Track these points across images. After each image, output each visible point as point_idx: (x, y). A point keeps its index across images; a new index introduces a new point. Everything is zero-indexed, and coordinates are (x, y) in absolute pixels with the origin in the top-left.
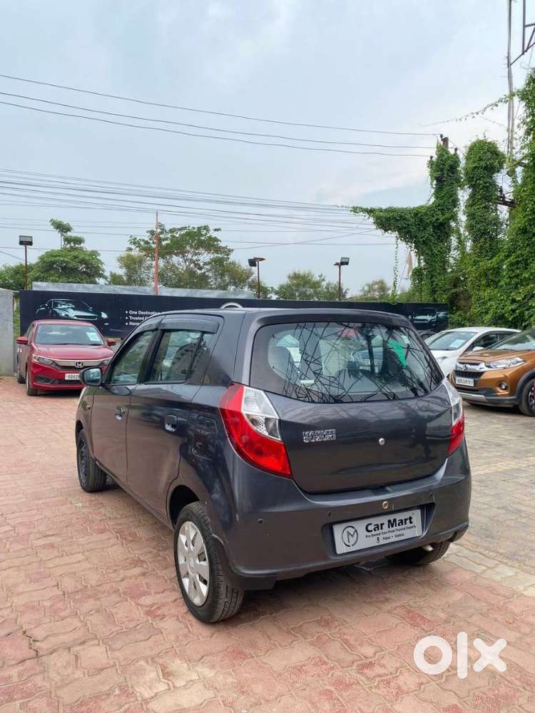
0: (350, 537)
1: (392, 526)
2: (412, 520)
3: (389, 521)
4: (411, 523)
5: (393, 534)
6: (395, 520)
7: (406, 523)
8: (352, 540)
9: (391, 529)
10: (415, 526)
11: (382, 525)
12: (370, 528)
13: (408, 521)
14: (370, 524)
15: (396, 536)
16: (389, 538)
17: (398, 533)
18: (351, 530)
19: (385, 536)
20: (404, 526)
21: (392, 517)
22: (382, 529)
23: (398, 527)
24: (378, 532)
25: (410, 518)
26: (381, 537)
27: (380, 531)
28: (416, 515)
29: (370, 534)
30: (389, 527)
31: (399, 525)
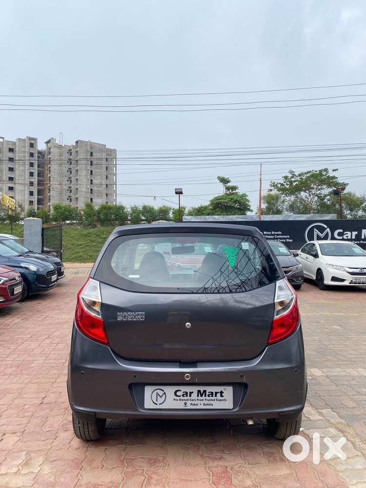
0: (158, 397)
1: (202, 396)
2: (223, 394)
3: (199, 391)
4: (222, 396)
5: (202, 402)
6: (205, 391)
7: (216, 396)
8: (160, 400)
9: (200, 398)
10: (225, 400)
11: (191, 393)
12: (178, 393)
13: (219, 395)
14: (180, 391)
15: (204, 405)
16: (197, 405)
17: (206, 402)
18: (161, 393)
19: (193, 402)
20: (214, 398)
21: (202, 389)
22: (190, 396)
23: (207, 398)
24: (186, 398)
25: (221, 393)
26: (189, 403)
27: (188, 397)
28: (228, 391)
29: (178, 398)
30: (198, 396)
31: (209, 396)
